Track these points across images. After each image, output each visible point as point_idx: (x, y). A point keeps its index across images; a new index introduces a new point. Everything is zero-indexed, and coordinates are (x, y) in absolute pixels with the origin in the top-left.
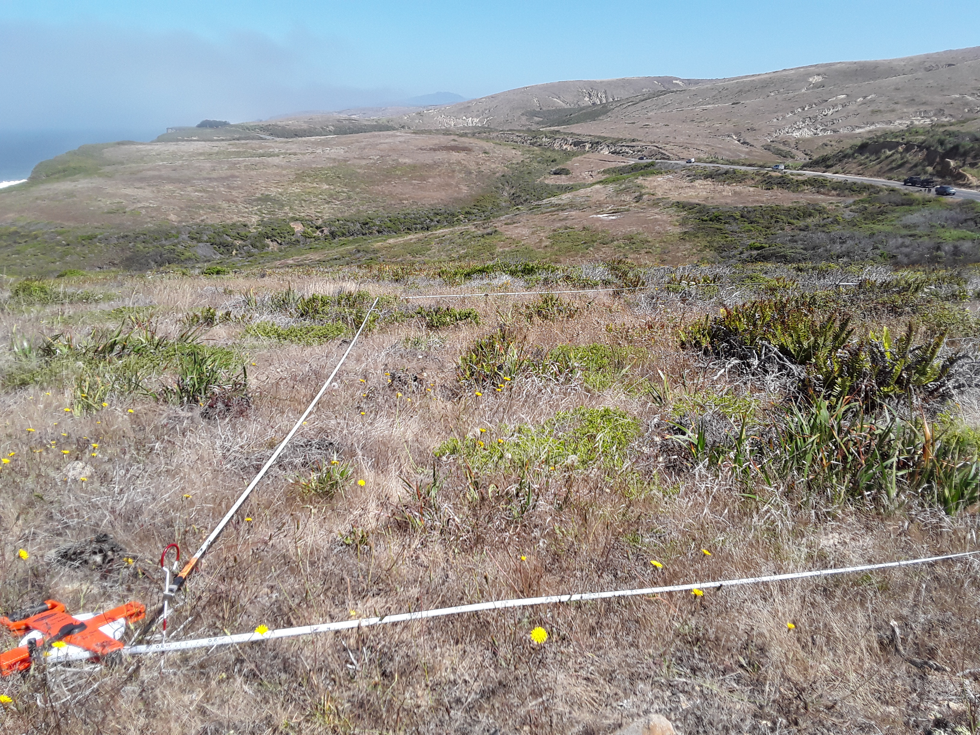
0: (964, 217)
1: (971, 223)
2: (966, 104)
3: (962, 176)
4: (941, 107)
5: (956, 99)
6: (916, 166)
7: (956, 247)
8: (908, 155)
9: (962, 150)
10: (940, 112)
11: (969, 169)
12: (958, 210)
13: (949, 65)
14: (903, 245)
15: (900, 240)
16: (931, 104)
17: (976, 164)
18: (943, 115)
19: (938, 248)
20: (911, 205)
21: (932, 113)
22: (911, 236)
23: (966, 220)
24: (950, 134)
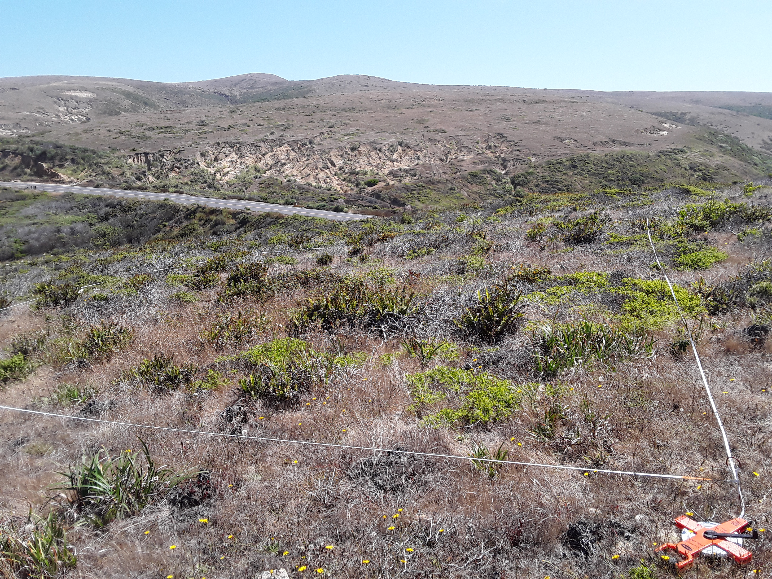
0: (69, 205)
1: (76, 209)
2: (37, 120)
3: (55, 175)
4: (17, 121)
5: (27, 116)
6: (15, 168)
7: (72, 229)
8: (6, 160)
9: (49, 155)
10: (17, 125)
11: (59, 169)
12: (63, 201)
13: (13, 89)
14: (30, 232)
15: (27, 229)
16: (9, 119)
17: (63, 165)
18: (20, 127)
19: (59, 231)
20: (24, 199)
21: (11, 127)
22: (33, 224)
23: (72, 208)
24: (37, 143)
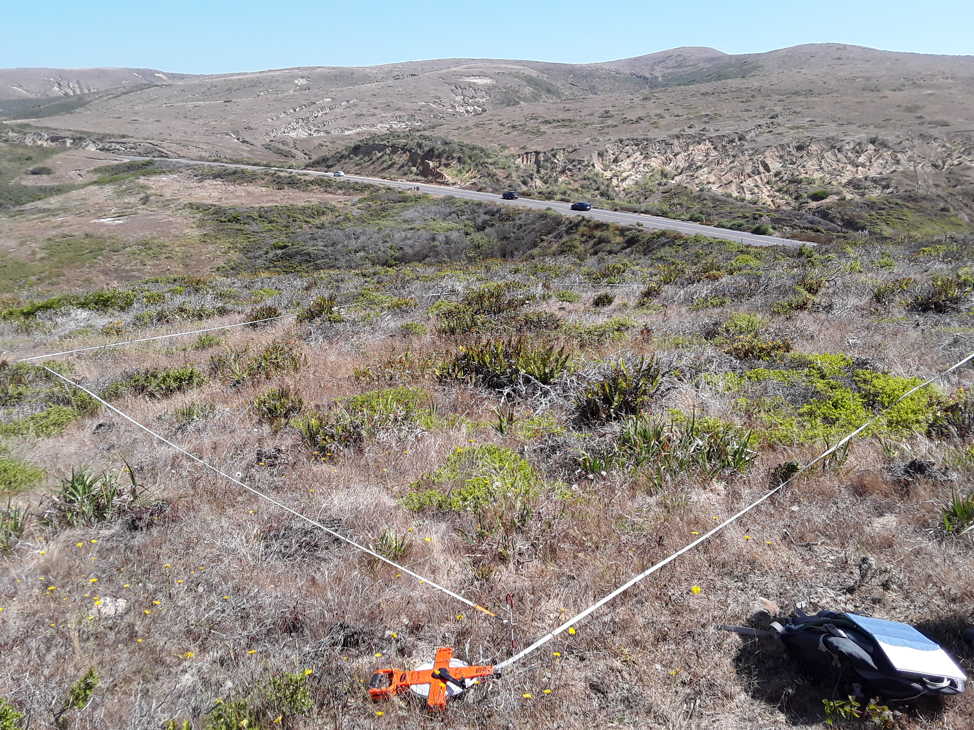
0: (448, 210)
1: (454, 215)
2: (431, 111)
3: (441, 176)
4: (413, 112)
5: (423, 106)
6: (402, 166)
7: (447, 237)
8: (395, 157)
9: (436, 152)
10: (412, 117)
11: (444, 168)
12: (443, 205)
13: (413, 75)
14: (406, 238)
15: (403, 234)
16: (405, 110)
17: (449, 164)
18: (415, 120)
19: (434, 239)
20: (405, 202)
21: (405, 118)
22: (411, 229)
23: (450, 214)
24: (426, 138)
